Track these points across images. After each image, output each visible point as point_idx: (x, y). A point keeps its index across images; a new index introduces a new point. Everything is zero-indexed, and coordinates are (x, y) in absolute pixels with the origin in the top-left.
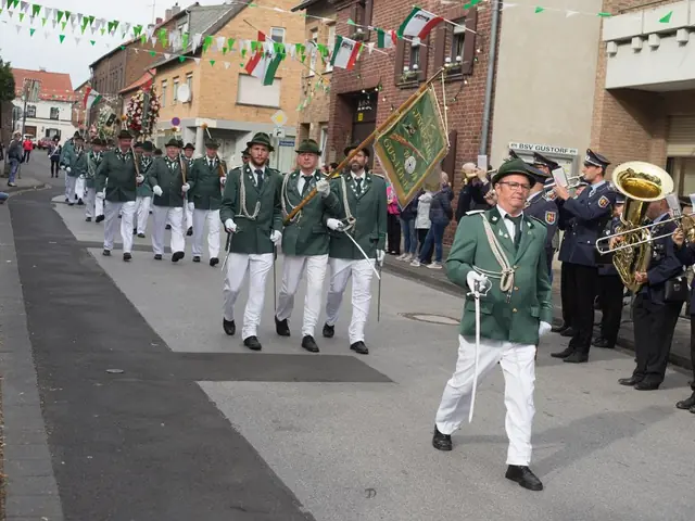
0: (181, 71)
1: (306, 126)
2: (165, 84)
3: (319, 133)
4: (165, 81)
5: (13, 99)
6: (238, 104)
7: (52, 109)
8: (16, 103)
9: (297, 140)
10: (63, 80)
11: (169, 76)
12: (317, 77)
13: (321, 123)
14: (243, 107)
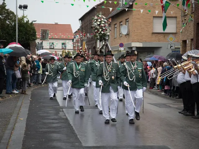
0: (123, 18)
1: (185, 42)
2: (116, 26)
3: (191, 45)
4: (116, 24)
5: (36, 40)
6: (153, 33)
7: (63, 44)
8: (38, 41)
9: (181, 50)
10: (67, 28)
11: (118, 21)
12: (188, 16)
13: (192, 40)
14: (156, 34)
